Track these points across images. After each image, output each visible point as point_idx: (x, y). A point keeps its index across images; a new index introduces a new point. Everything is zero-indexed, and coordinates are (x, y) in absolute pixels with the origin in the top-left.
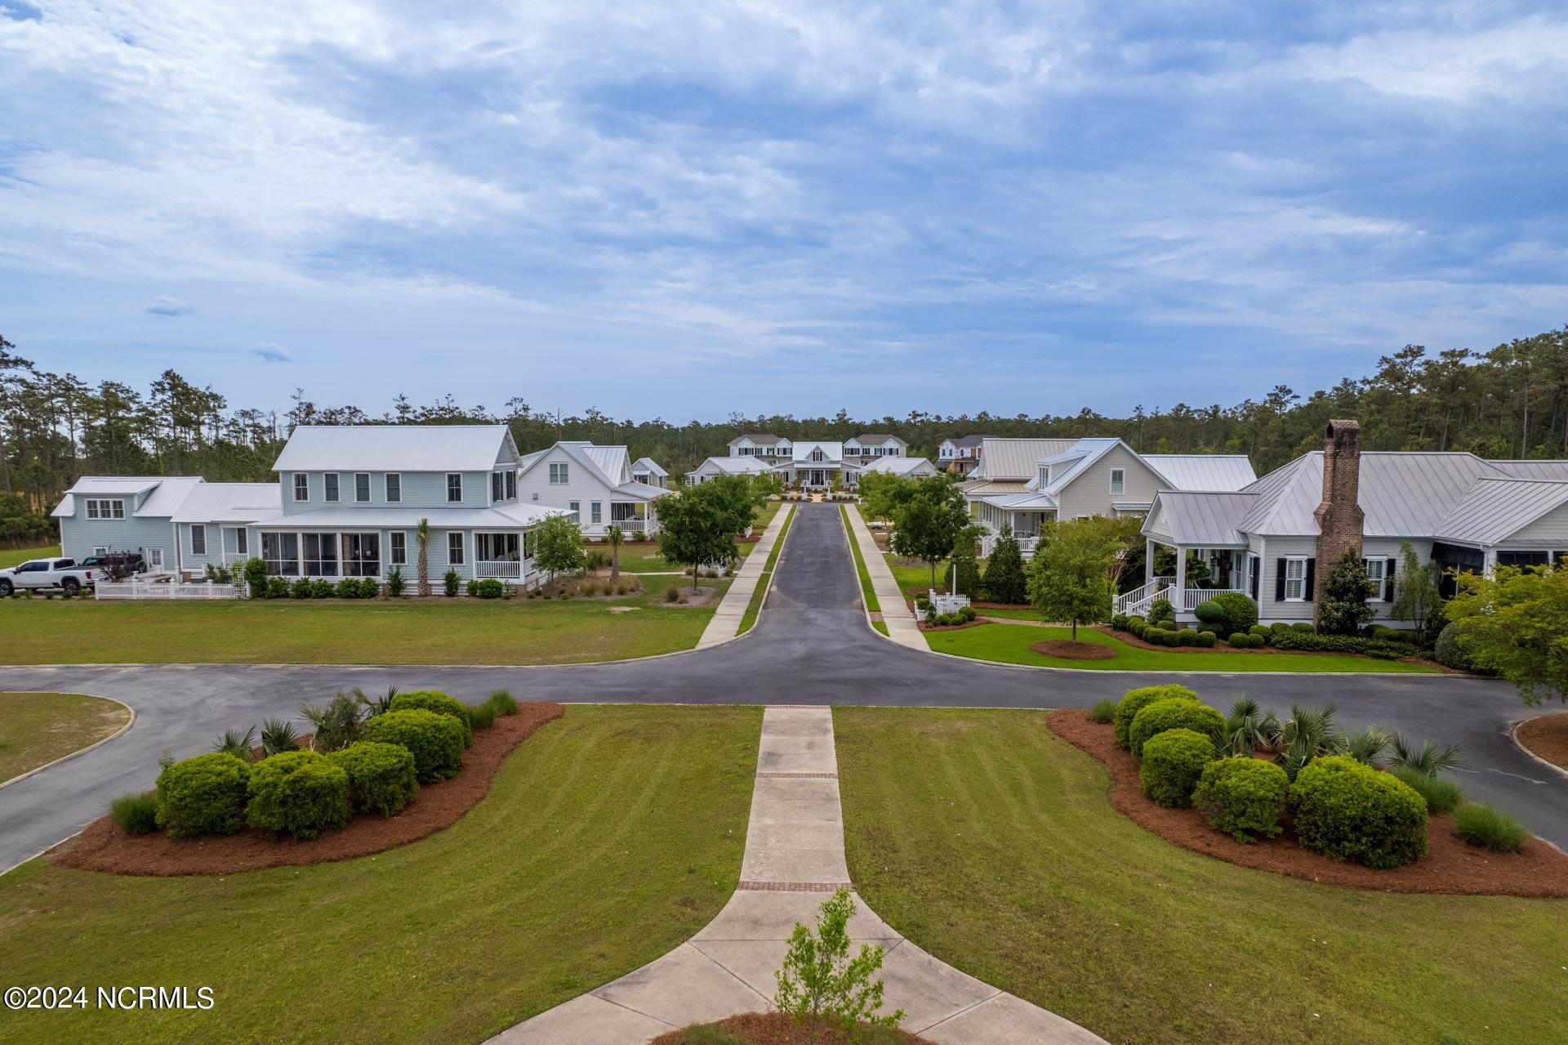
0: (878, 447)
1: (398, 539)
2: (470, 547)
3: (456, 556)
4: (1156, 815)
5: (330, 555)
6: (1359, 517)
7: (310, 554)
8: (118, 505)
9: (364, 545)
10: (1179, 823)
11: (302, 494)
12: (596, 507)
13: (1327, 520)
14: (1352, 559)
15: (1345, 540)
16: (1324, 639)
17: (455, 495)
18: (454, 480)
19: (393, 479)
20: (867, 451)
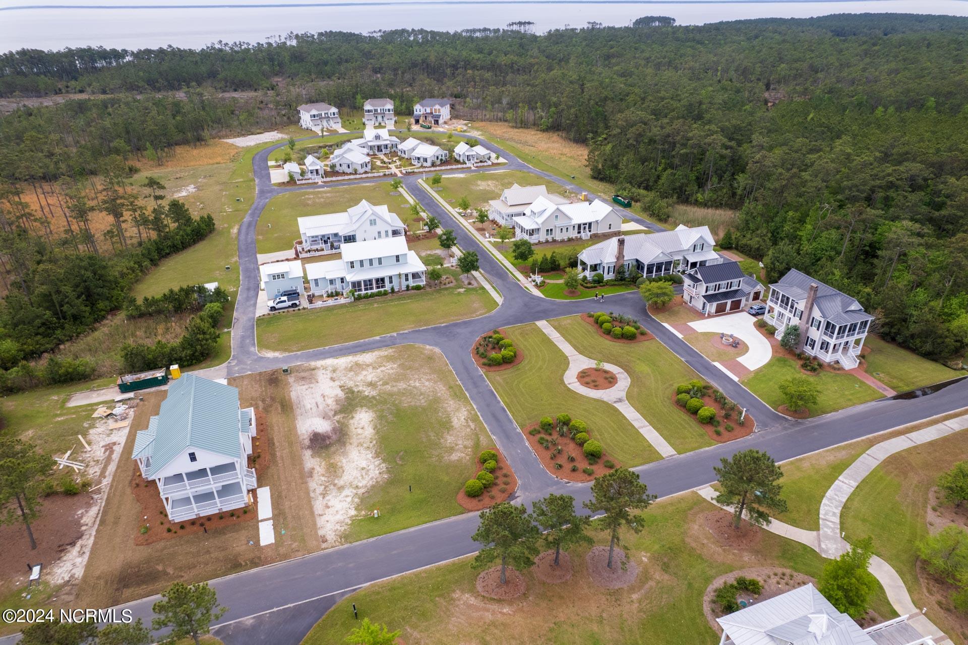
0: (382, 108)
1: (391, 278)
2: (410, 277)
3: (407, 280)
4: (605, 336)
5: (371, 284)
6: (624, 256)
7: (365, 285)
8: (283, 275)
9: (381, 281)
10: (608, 337)
11: (352, 267)
12: (387, 232)
13: (618, 258)
14: (622, 266)
15: (621, 262)
16: (616, 283)
17: (398, 260)
18: (397, 257)
19: (380, 260)
20: (376, 110)
